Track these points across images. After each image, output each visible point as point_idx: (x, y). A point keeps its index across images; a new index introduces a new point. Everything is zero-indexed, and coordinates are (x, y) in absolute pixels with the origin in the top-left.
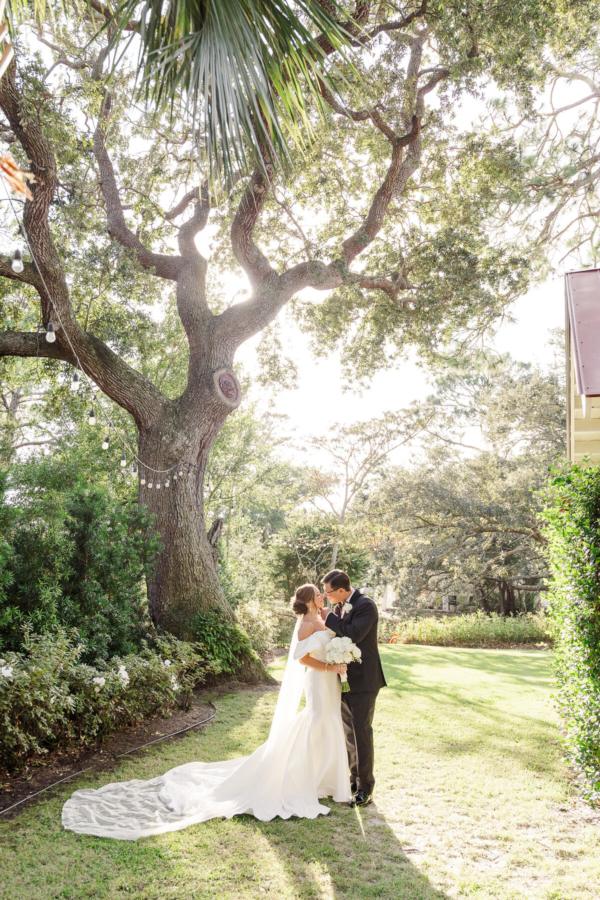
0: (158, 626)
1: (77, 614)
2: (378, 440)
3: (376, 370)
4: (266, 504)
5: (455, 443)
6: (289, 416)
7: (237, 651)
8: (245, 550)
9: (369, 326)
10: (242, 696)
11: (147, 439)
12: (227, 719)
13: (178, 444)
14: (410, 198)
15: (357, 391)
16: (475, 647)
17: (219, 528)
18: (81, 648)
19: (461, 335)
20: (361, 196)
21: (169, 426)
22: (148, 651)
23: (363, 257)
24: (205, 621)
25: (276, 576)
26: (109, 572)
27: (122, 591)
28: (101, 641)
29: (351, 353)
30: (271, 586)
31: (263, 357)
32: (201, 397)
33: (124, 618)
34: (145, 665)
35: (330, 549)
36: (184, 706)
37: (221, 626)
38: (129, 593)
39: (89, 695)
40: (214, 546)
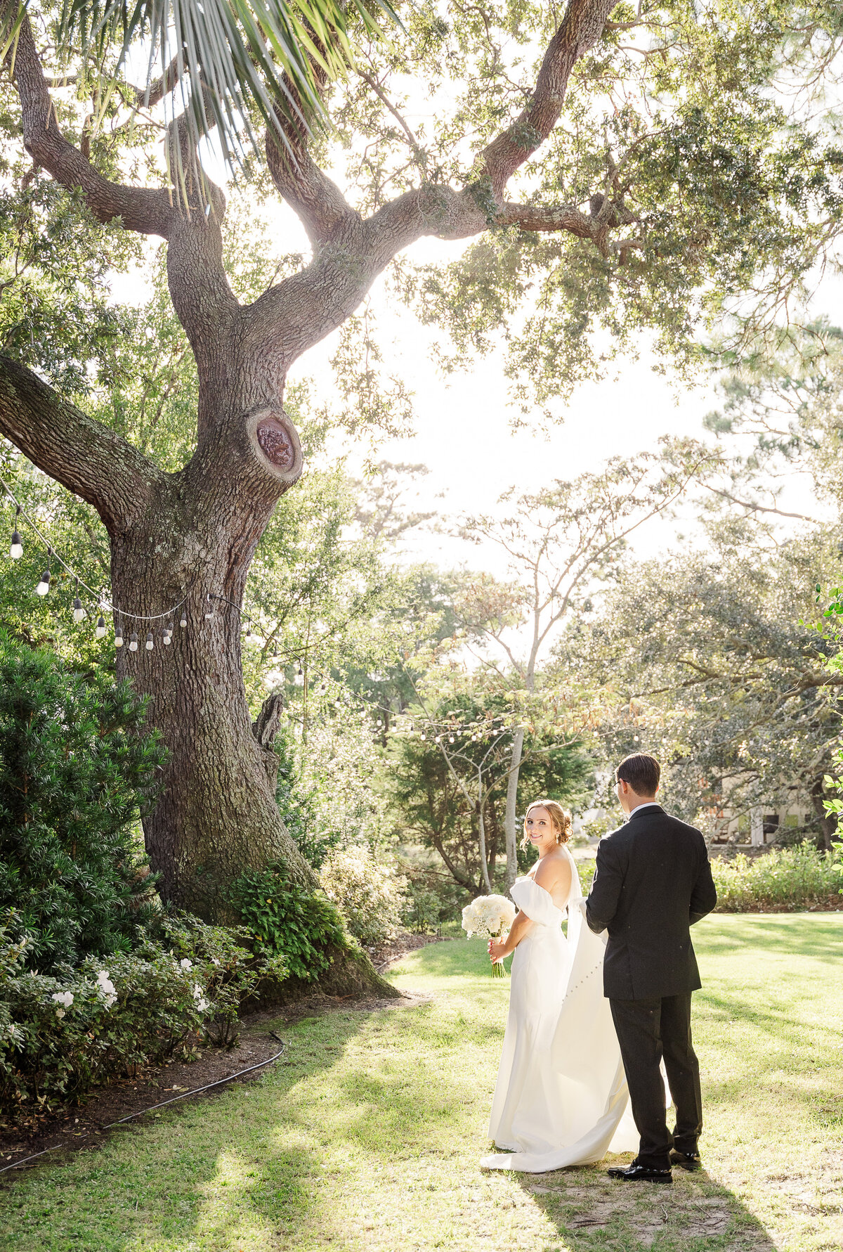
0: (169, 902)
1: (14, 886)
2: (595, 518)
3: (577, 383)
4: (375, 658)
5: (764, 510)
6: (429, 467)
7: (319, 940)
8: (340, 751)
9: (558, 297)
10: (332, 1018)
11: (127, 552)
12: (303, 1059)
13: (186, 559)
14: (622, 44)
15: (539, 429)
16: (796, 909)
17: (275, 713)
18: (26, 942)
19: (744, 303)
20: (529, 35)
21: (166, 524)
22: (149, 946)
23: (532, 169)
24: (255, 888)
25: (405, 797)
26: (68, 806)
27: (94, 841)
28: (63, 932)
29: (524, 353)
30: (396, 816)
31: (344, 376)
32: (224, 466)
33: (104, 889)
34: (143, 969)
35: (507, 739)
36: (224, 1043)
37: (286, 895)
38: (109, 844)
39: (45, 1025)
40: (267, 748)
